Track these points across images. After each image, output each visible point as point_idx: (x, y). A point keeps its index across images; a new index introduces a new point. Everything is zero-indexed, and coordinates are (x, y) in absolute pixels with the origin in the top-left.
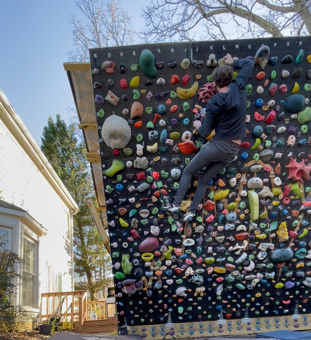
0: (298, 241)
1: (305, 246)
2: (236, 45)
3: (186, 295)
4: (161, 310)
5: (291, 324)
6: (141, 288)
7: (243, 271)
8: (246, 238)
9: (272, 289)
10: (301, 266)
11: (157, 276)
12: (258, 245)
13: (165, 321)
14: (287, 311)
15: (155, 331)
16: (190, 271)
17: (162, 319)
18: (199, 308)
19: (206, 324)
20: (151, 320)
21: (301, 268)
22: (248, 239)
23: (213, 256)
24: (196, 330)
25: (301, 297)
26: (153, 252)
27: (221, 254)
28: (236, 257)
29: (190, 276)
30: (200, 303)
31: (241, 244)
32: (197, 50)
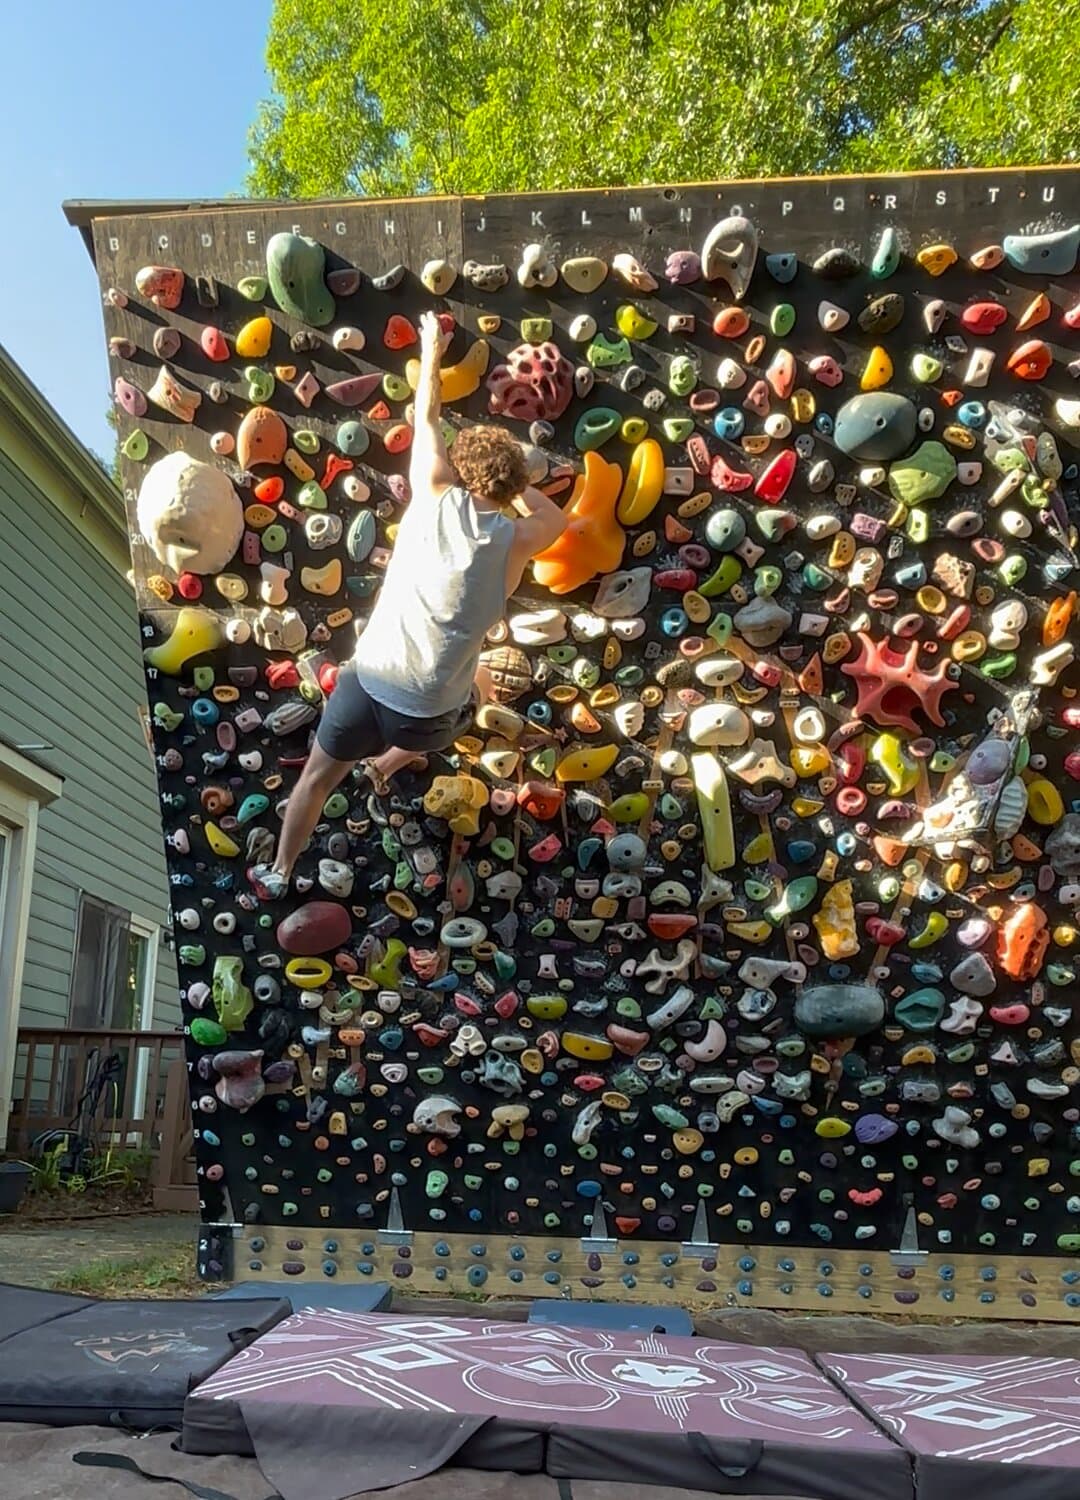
0: (907, 959)
1: (934, 980)
2: (632, 210)
3: (453, 1129)
4: (362, 1177)
5: (885, 1287)
6: (288, 1085)
7: (680, 1060)
8: (690, 933)
9: (803, 1137)
10: (919, 1058)
11: (348, 1048)
12: (737, 964)
13: (378, 1220)
14: (870, 1230)
15: (337, 1254)
16: (467, 1040)
17: (364, 1209)
18: (510, 1182)
19: (537, 1247)
20: (325, 1210)
21: (920, 1069)
22: (700, 938)
23: (561, 991)
24: (495, 1265)
25: (927, 1180)
26: (329, 957)
27: (589, 986)
28: (652, 1003)
29: (470, 1061)
30: (511, 1165)
31: (669, 954)
32: (482, 228)
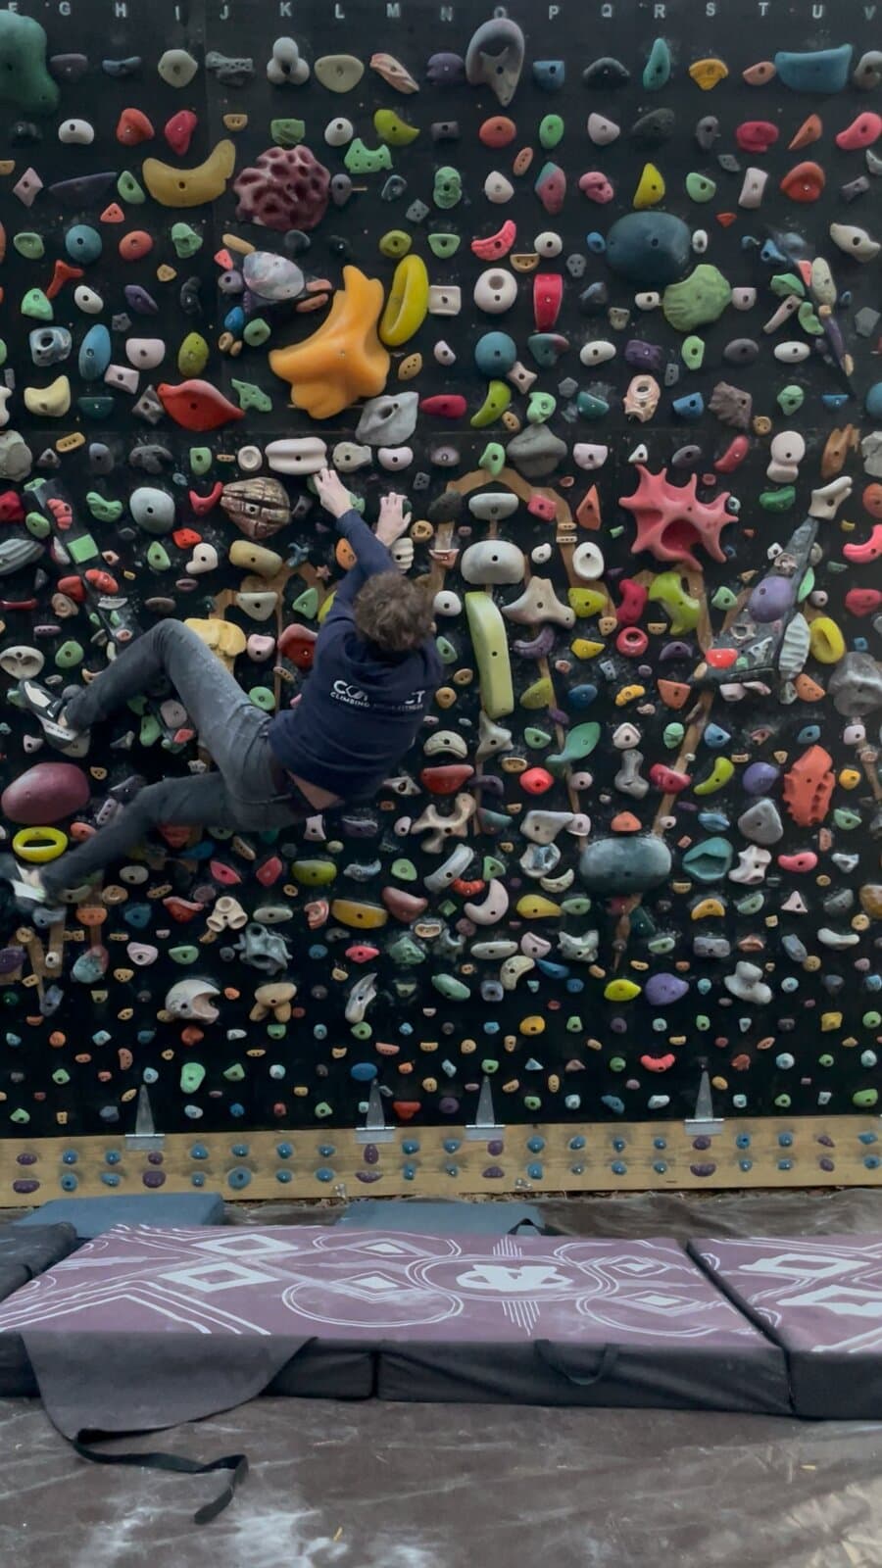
0: (692, 807)
1: (721, 828)
2: (389, 5)
3: (211, 1013)
4: (105, 1075)
5: (680, 1160)
6: (17, 975)
7: (462, 924)
8: (467, 785)
9: (594, 1003)
10: (710, 911)
11: (86, 928)
12: (519, 818)
13: (125, 1124)
14: (664, 1099)
15: (77, 1165)
16: (229, 912)
17: (109, 1112)
18: (277, 1070)
19: (306, 1142)
20: (62, 1117)
21: (711, 923)
22: (478, 793)
23: (330, 854)
24: (259, 1165)
25: (722, 1041)
26: (63, 825)
27: (361, 848)
28: (428, 864)
29: (230, 935)
30: (277, 1051)
31: (448, 810)
32: (225, 16)
